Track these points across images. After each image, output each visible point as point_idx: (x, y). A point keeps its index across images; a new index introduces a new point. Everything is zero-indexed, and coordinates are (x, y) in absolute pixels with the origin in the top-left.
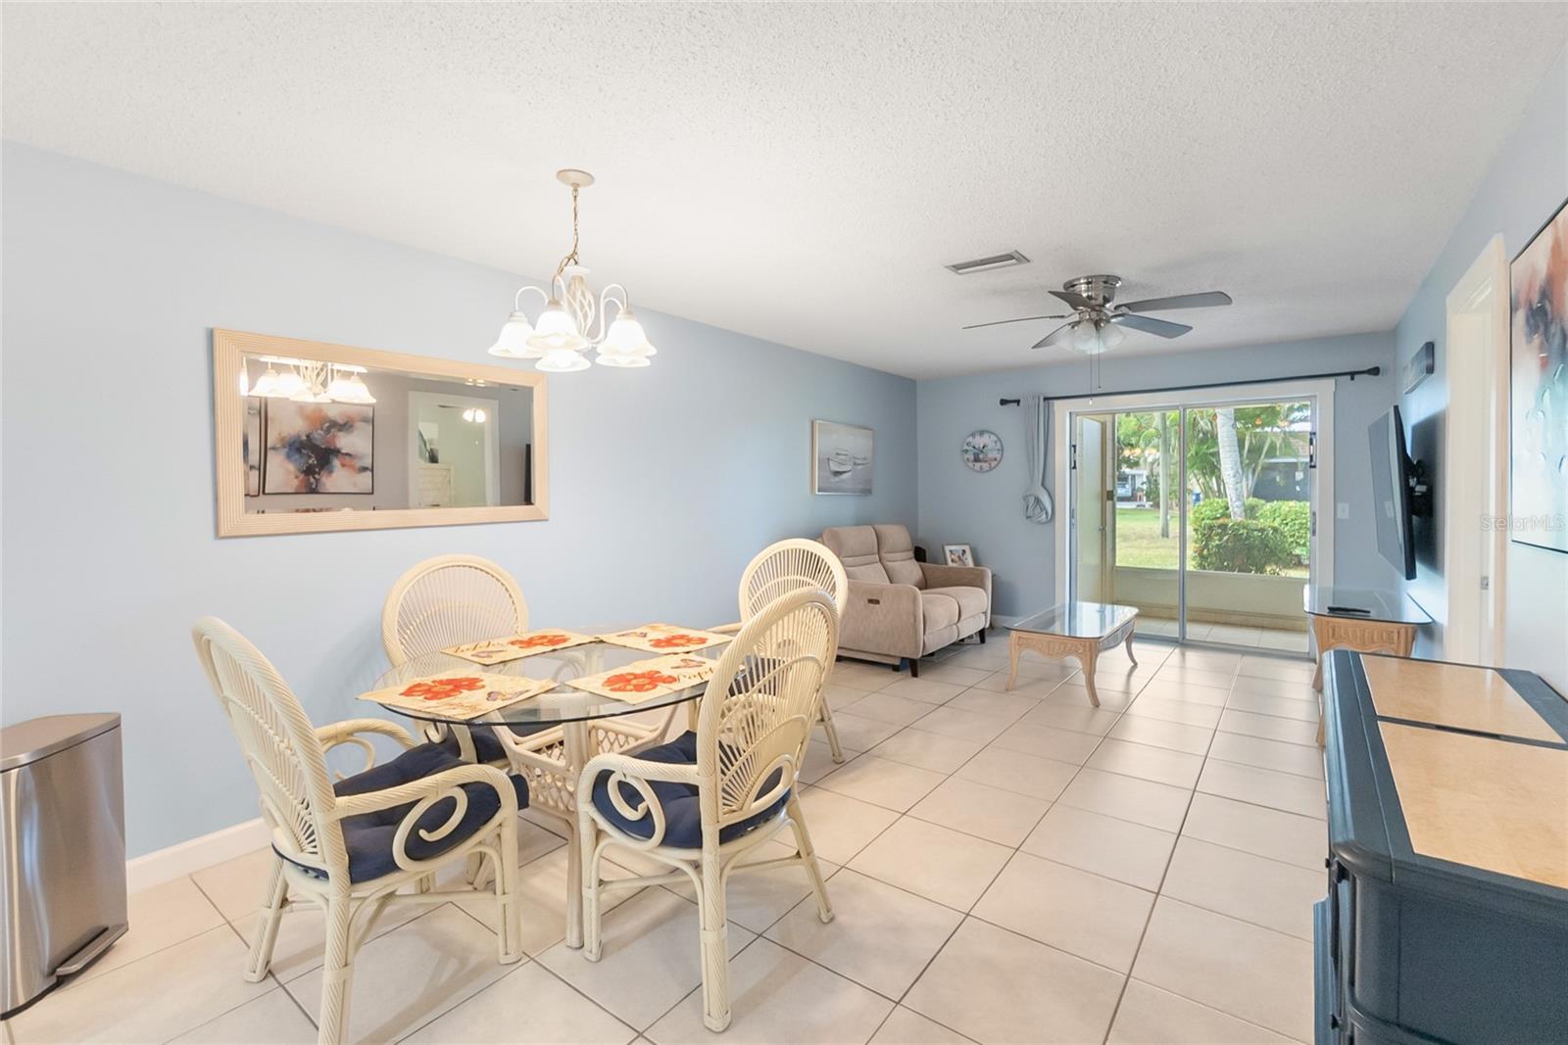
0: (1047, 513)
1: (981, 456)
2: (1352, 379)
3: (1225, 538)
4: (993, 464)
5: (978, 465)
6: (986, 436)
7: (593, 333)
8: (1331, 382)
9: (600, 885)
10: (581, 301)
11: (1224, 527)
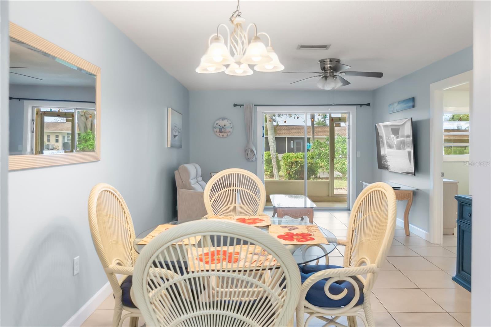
1: (223, 130)
2: (361, 107)
3: (298, 166)
4: (229, 134)
5: (221, 134)
6: (226, 121)
8: (355, 107)
11: (296, 162)
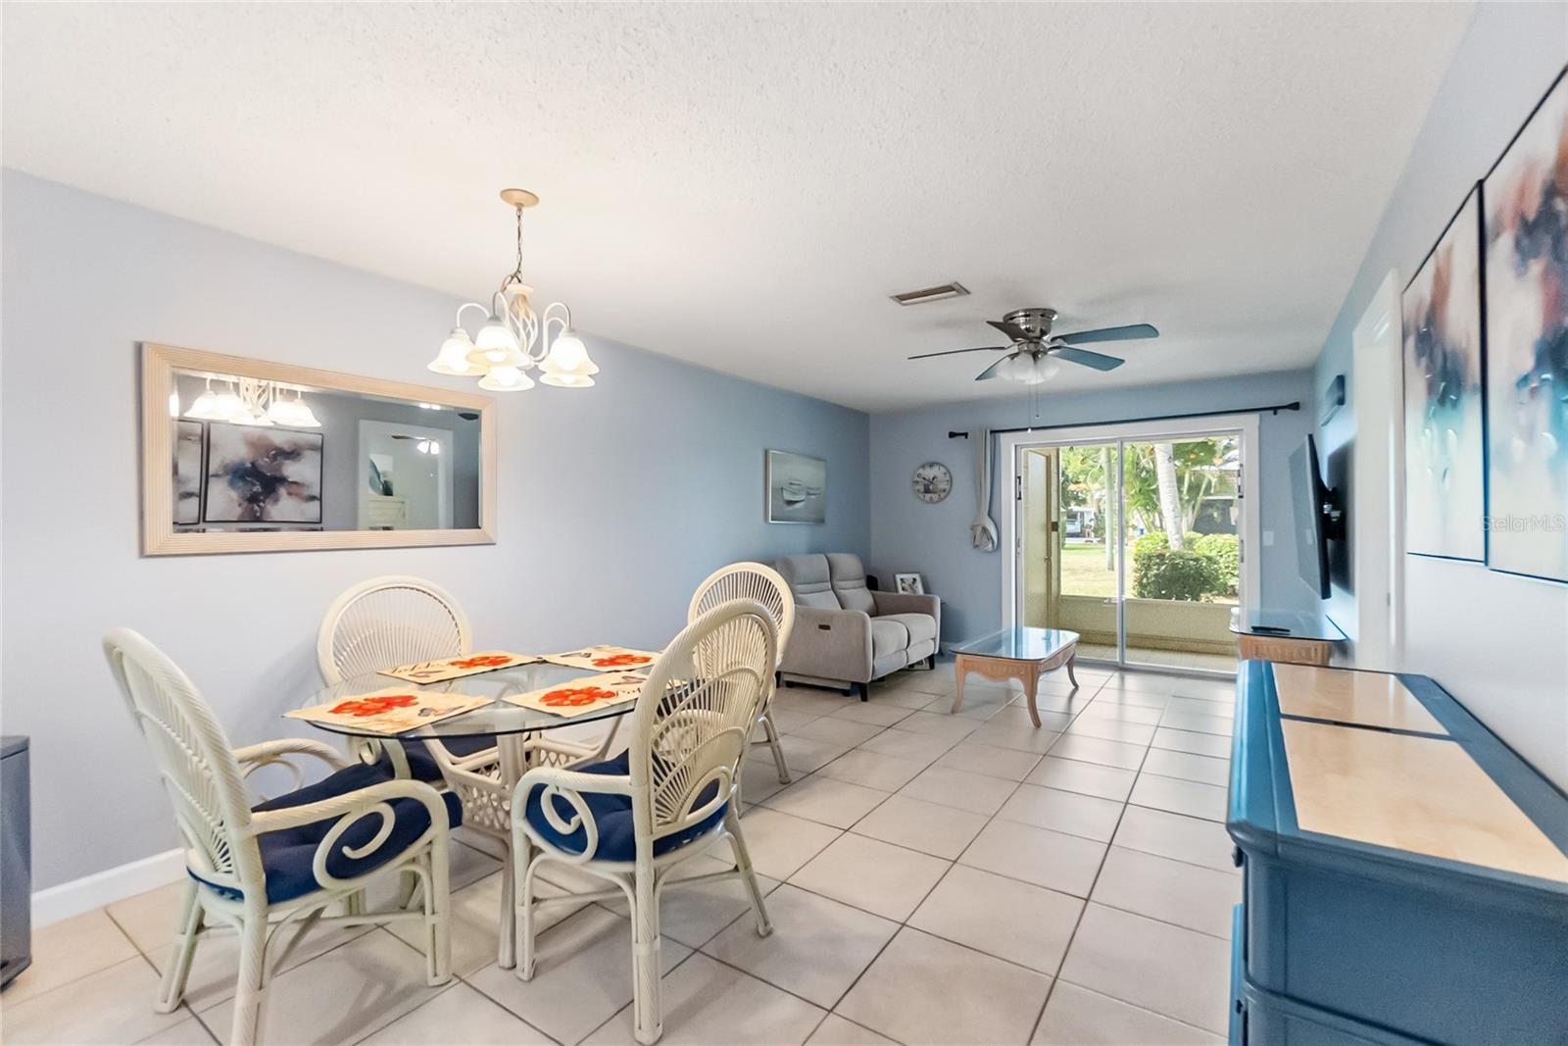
0: (993, 543)
1: (931, 487)
2: (1275, 413)
3: (1163, 567)
4: (943, 495)
5: (928, 496)
6: (936, 468)
7: (536, 351)
8: (1255, 418)
9: (533, 902)
10: (524, 320)
11: (1161, 556)
